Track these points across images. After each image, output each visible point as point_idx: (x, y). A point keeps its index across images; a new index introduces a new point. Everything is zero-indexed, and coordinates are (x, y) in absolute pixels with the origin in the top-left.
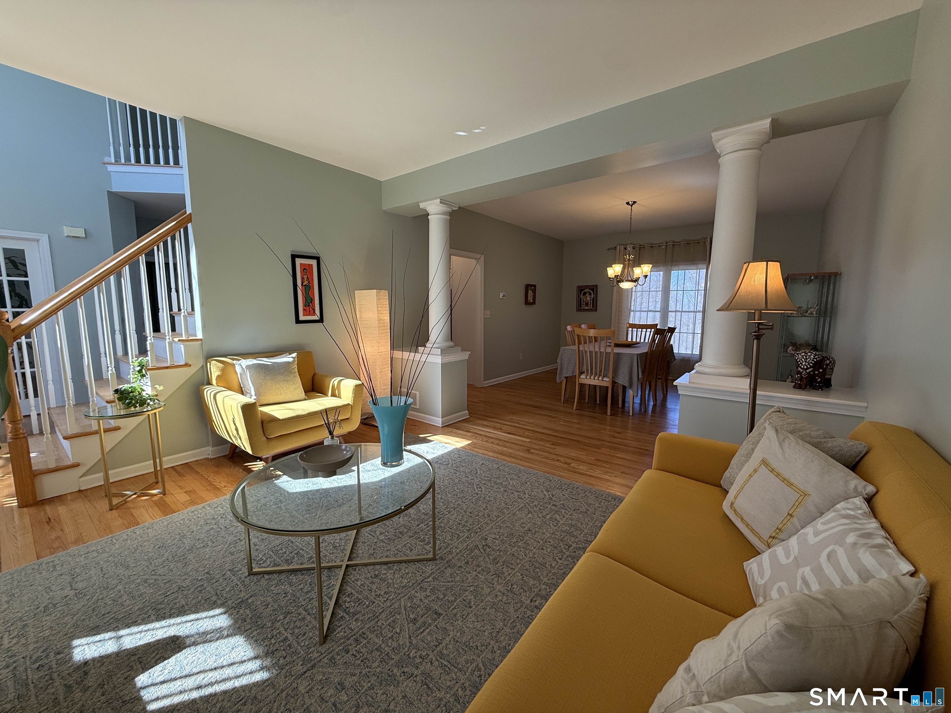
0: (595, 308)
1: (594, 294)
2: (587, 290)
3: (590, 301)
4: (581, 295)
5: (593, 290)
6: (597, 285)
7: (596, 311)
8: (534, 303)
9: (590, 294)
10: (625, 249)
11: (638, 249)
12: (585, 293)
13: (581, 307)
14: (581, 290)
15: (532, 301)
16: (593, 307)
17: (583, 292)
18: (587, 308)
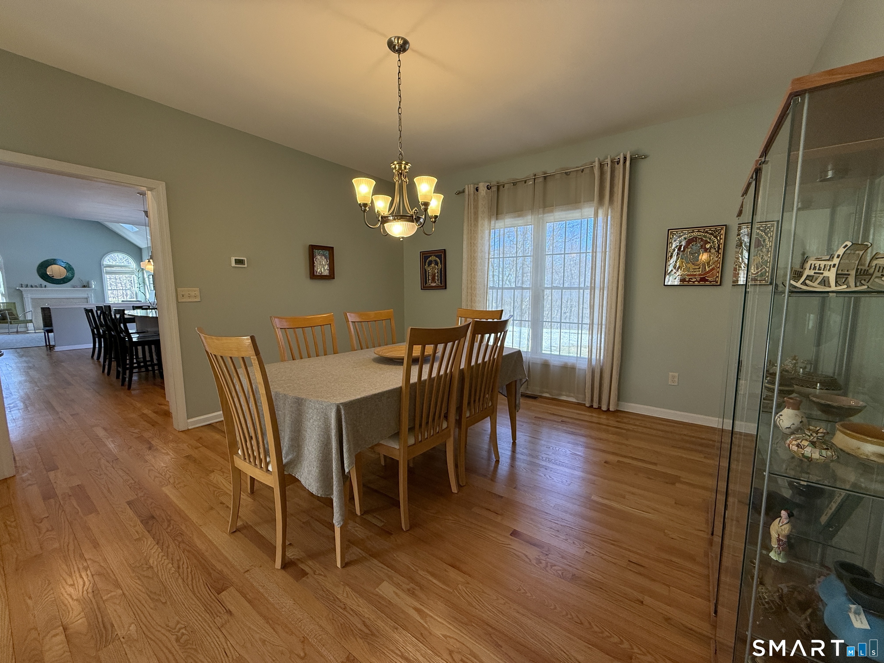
0: (443, 285)
1: (441, 264)
2: (433, 258)
3: (437, 274)
4: (425, 265)
5: (439, 257)
6: (445, 250)
7: (446, 288)
8: (331, 276)
9: (437, 264)
10: (477, 190)
11: (494, 189)
12: (430, 263)
13: (426, 283)
14: (425, 256)
15: (326, 273)
16: (441, 283)
17: (427, 261)
18: (434, 285)
